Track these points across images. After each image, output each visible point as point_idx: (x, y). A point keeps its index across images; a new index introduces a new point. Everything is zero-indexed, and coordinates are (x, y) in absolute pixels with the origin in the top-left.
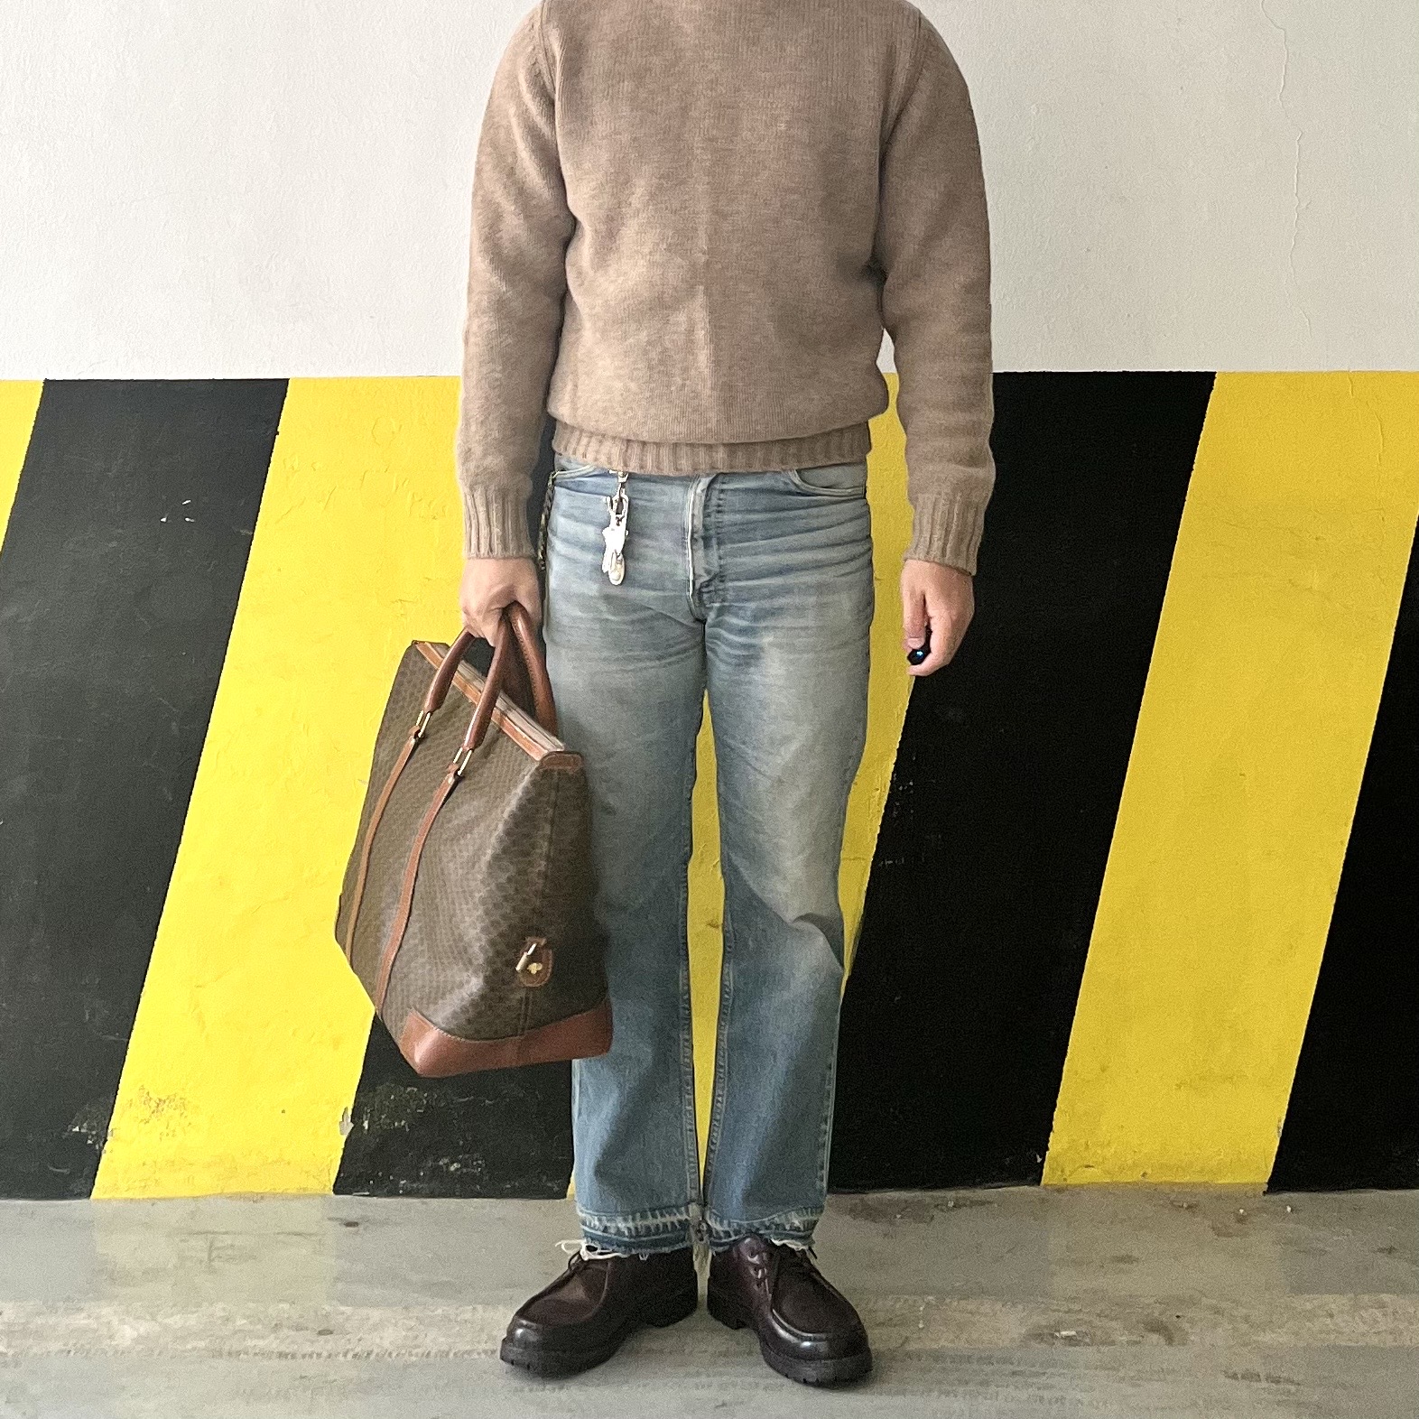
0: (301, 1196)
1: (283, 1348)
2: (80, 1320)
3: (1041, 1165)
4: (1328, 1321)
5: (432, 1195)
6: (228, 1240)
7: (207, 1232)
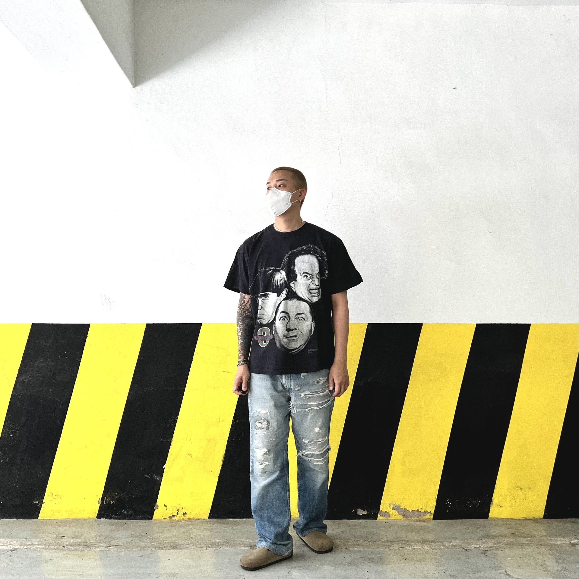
0: (89, 519)
5: (120, 519)
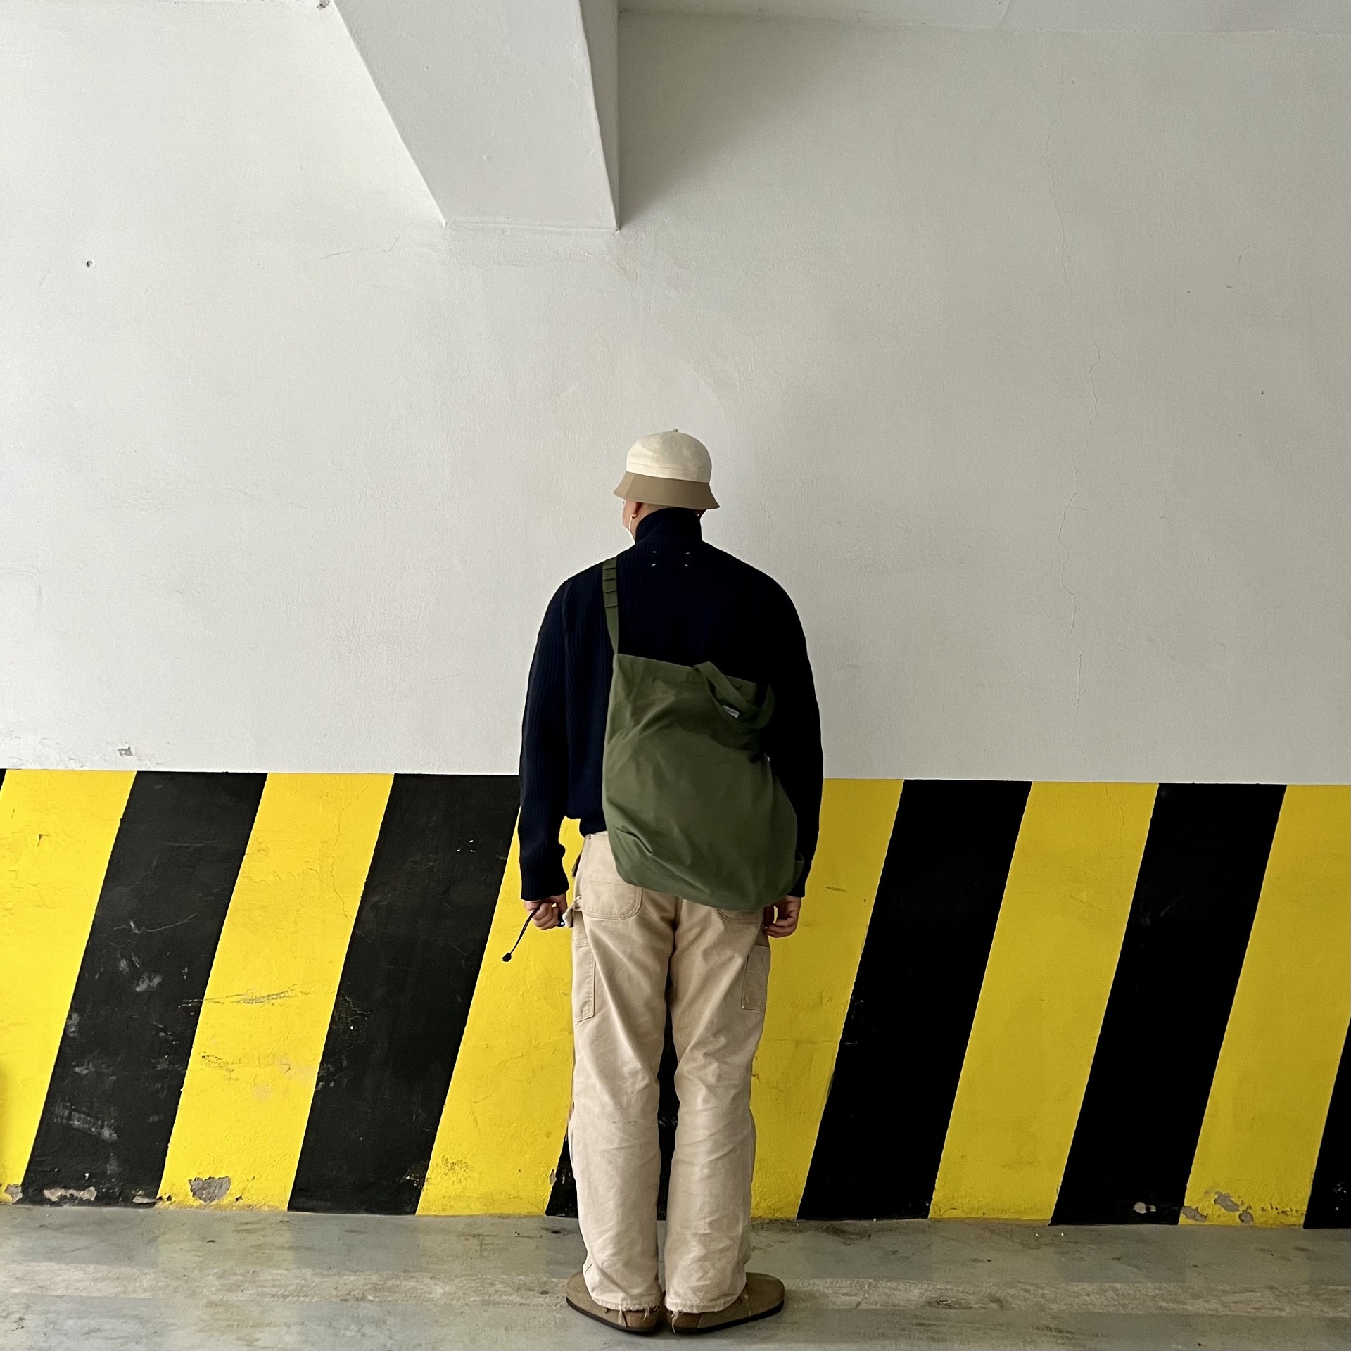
0: (529, 1216)
1: (523, 1301)
2: (413, 1283)
3: (928, 1208)
4: (1087, 1298)
6: (489, 1240)
7: (479, 1235)
